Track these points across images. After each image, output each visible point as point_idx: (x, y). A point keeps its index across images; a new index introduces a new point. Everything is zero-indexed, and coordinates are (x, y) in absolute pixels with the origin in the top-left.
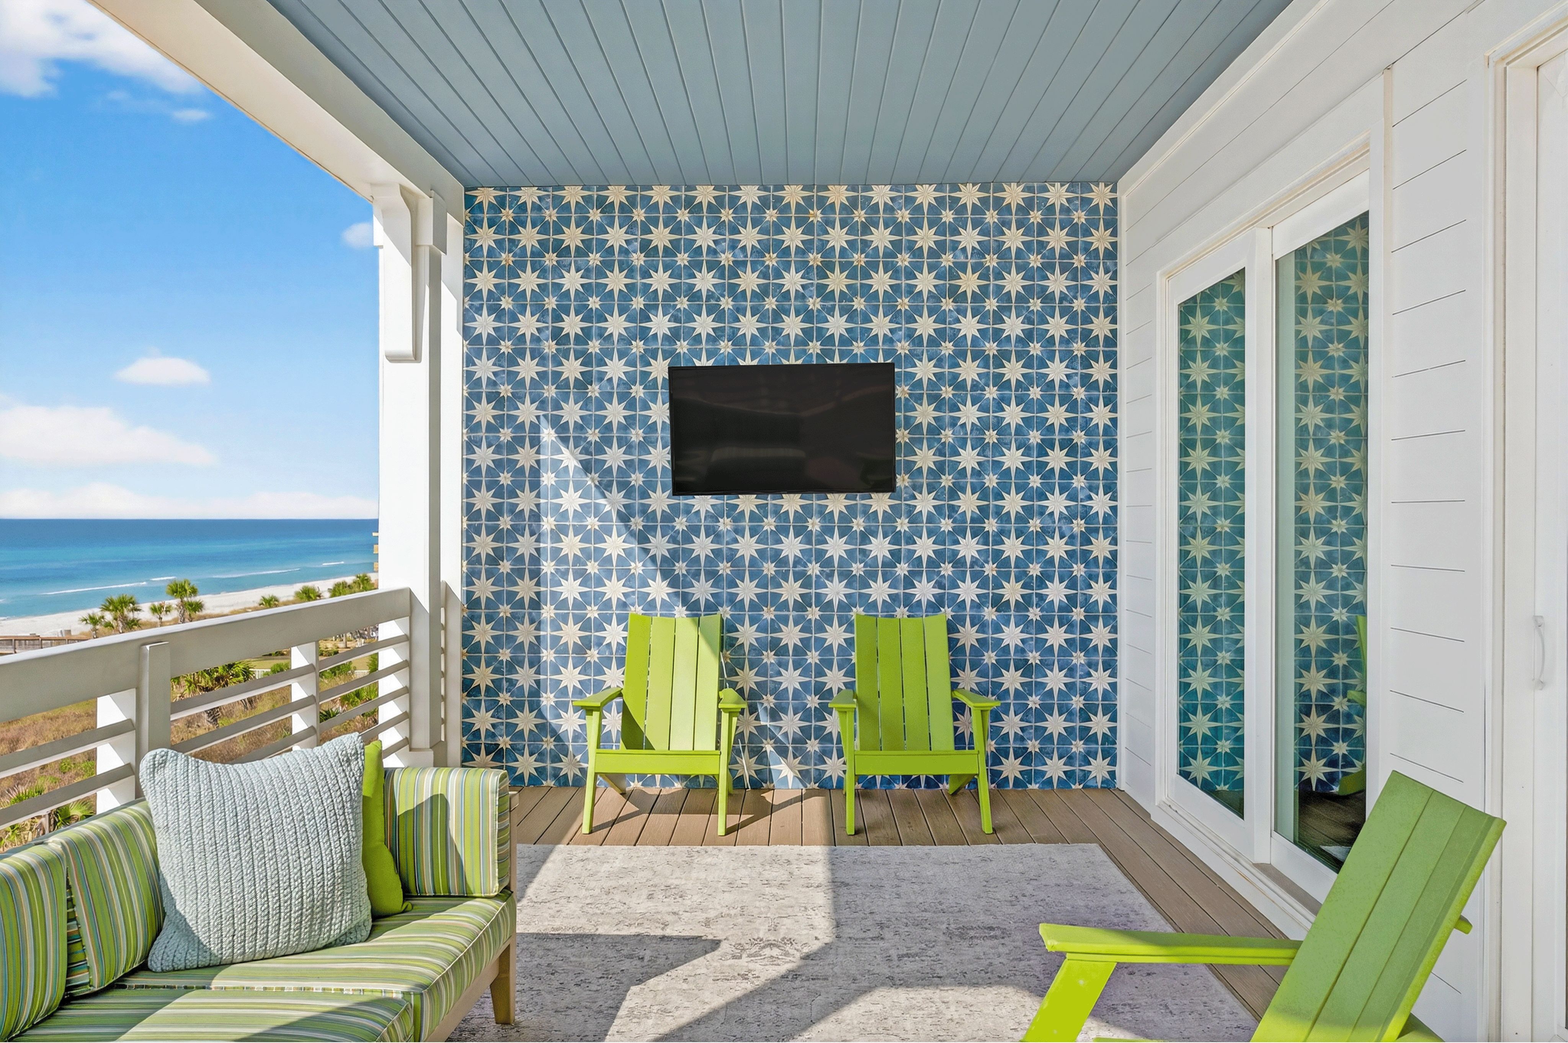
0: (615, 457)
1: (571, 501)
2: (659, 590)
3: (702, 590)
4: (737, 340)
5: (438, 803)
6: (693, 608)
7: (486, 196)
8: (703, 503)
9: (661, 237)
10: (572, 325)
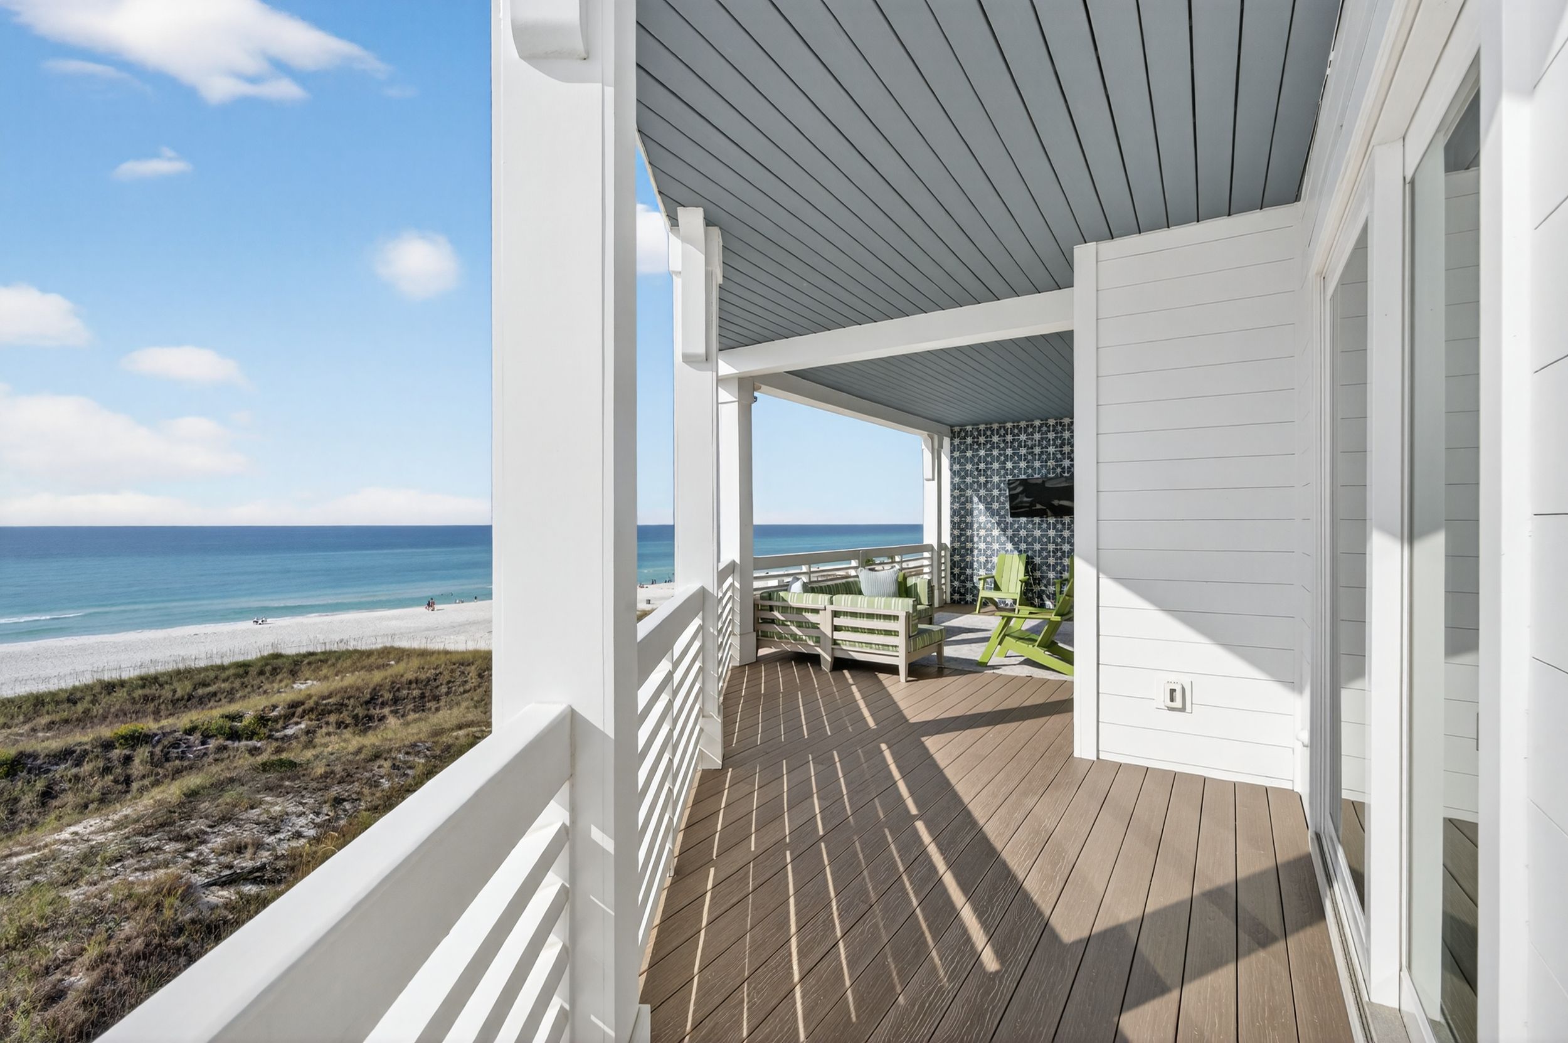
0: (996, 506)
1: (982, 519)
2: (1009, 546)
3: (1023, 546)
4: (1034, 469)
5: (915, 585)
6: (1020, 552)
7: (957, 429)
8: (1023, 520)
9: (1009, 438)
10: (982, 466)
